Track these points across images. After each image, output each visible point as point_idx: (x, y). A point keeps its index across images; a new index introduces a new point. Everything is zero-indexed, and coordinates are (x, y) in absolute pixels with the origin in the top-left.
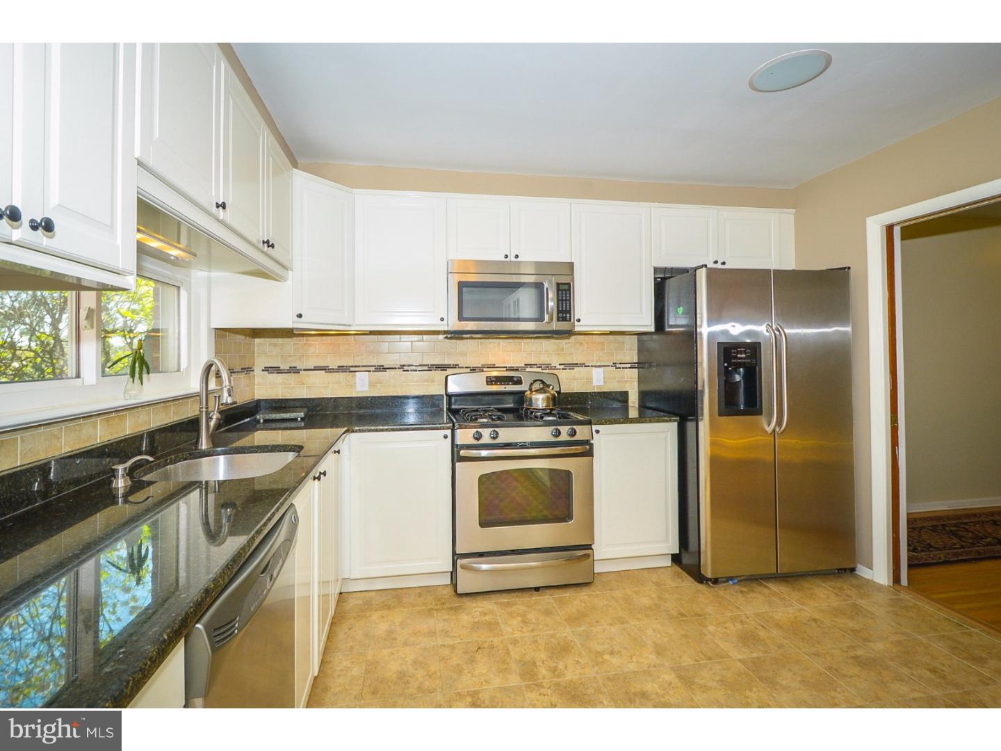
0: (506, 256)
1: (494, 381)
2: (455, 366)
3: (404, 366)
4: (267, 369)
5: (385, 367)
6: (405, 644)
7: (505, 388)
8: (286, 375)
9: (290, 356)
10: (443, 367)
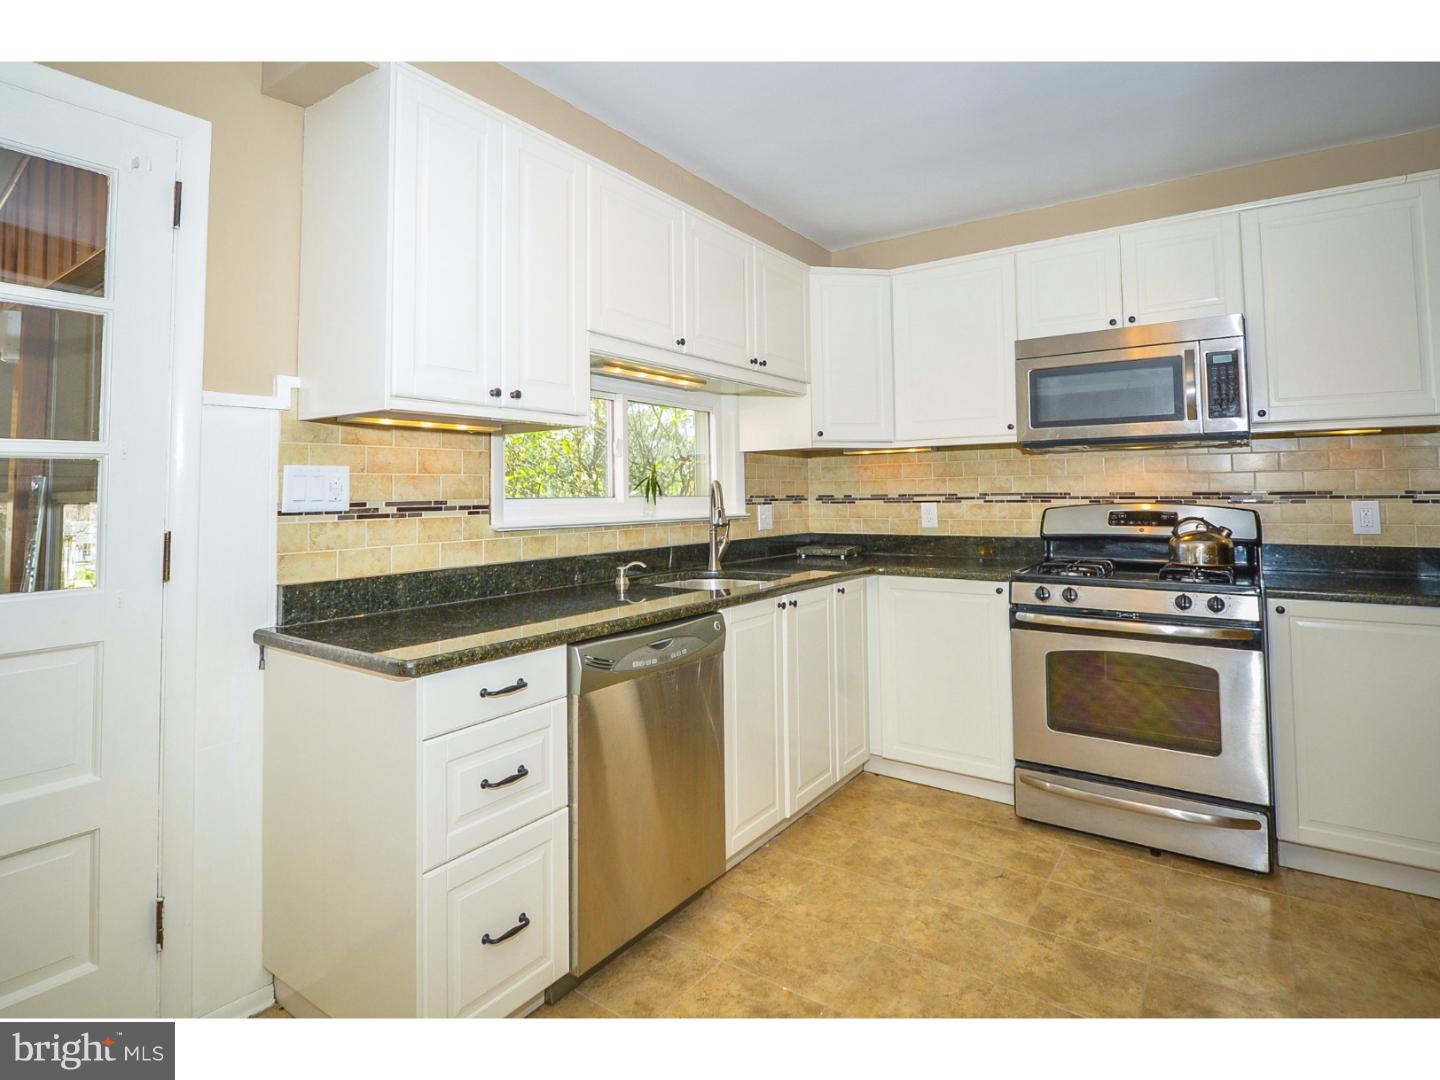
0: (1113, 322)
1: (1122, 519)
2: (1064, 496)
3: (986, 494)
4: (820, 498)
5: (959, 496)
6: (914, 840)
7: (1142, 530)
8: (840, 505)
9: (844, 482)
10: (1045, 497)
